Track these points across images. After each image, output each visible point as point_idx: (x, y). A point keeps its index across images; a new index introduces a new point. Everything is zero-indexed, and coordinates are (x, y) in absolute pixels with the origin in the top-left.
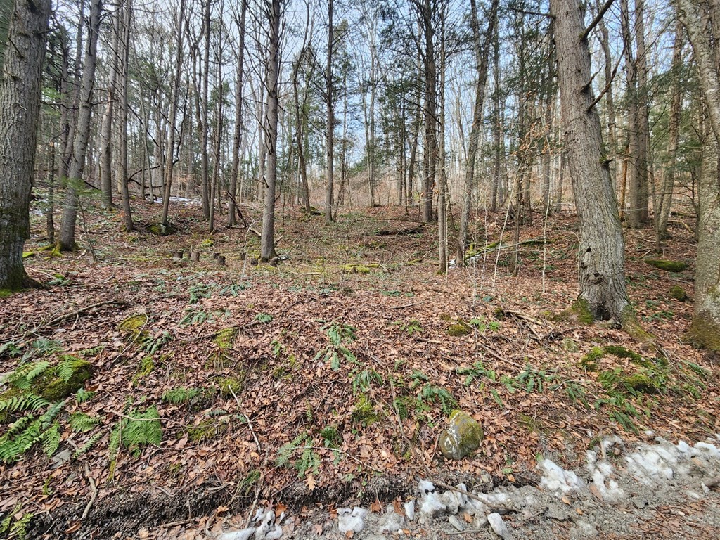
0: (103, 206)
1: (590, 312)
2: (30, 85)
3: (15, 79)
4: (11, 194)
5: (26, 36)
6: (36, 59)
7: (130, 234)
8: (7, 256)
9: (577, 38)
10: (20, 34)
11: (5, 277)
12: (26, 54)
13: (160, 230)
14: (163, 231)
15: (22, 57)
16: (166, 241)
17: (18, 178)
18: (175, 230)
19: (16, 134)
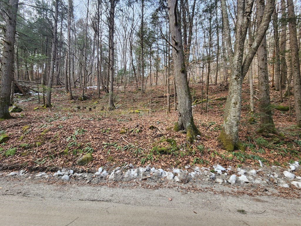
0: (65, 91)
1: (178, 127)
2: (9, 65)
3: (5, 63)
4: (4, 94)
5: (7, 52)
6: (10, 57)
7: (71, 101)
8: (3, 110)
9: (174, 24)
10: (6, 51)
11: (3, 115)
12: (7, 57)
13: (81, 99)
14: (82, 99)
15: (6, 58)
16: (83, 102)
17: (6, 89)
18: (86, 98)
19: (5, 78)
